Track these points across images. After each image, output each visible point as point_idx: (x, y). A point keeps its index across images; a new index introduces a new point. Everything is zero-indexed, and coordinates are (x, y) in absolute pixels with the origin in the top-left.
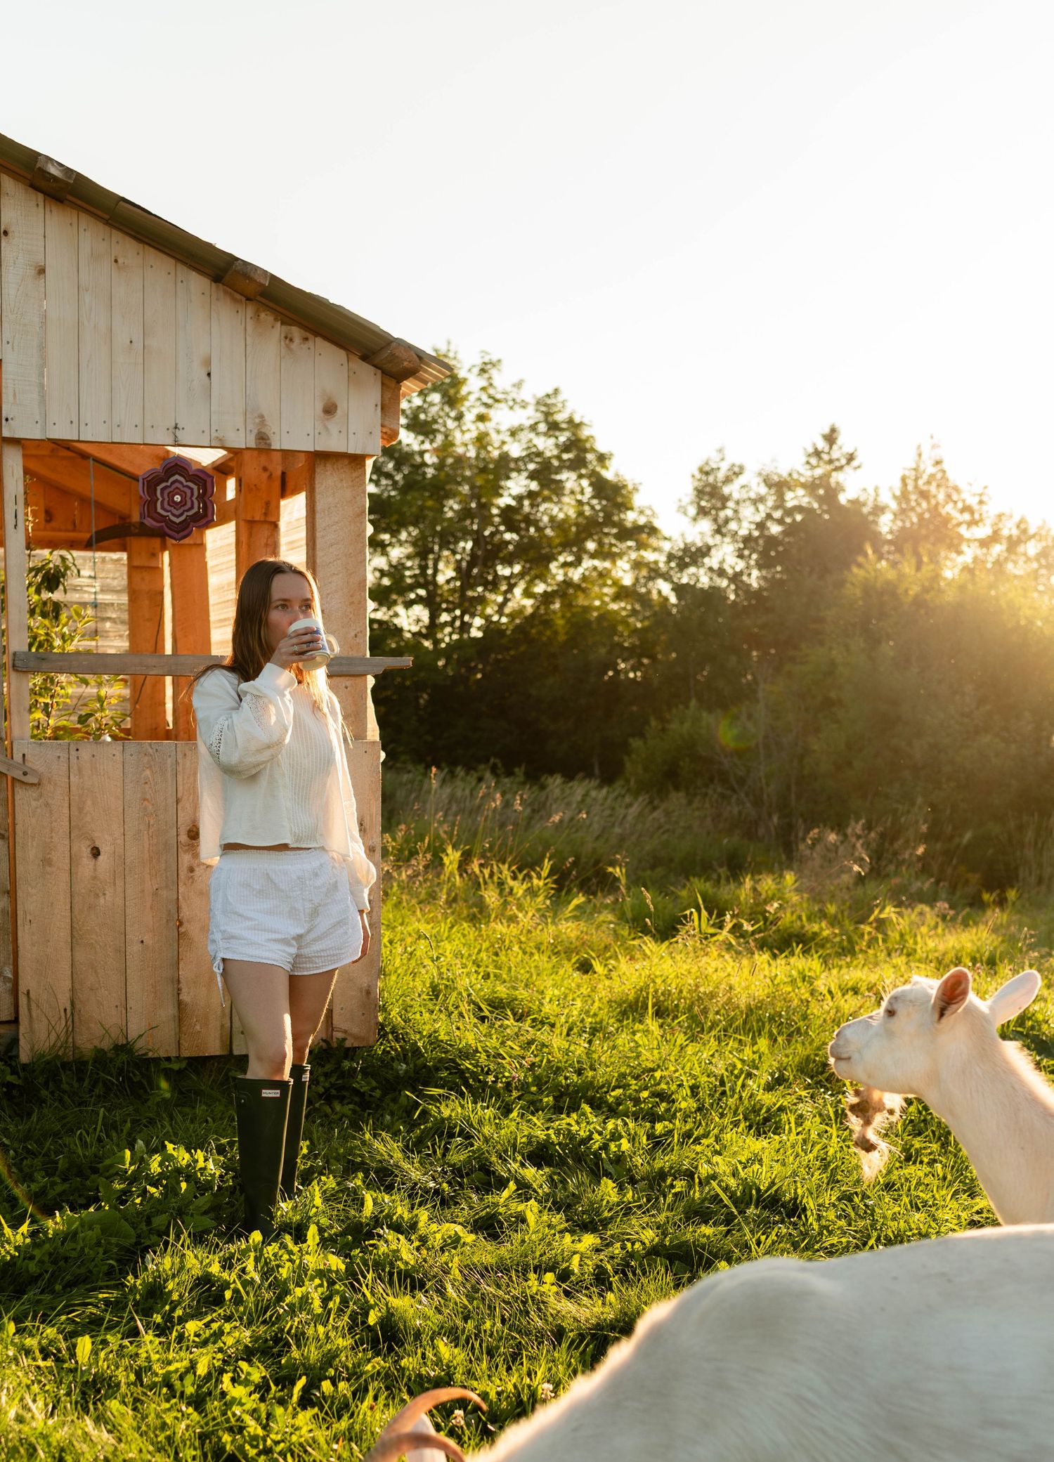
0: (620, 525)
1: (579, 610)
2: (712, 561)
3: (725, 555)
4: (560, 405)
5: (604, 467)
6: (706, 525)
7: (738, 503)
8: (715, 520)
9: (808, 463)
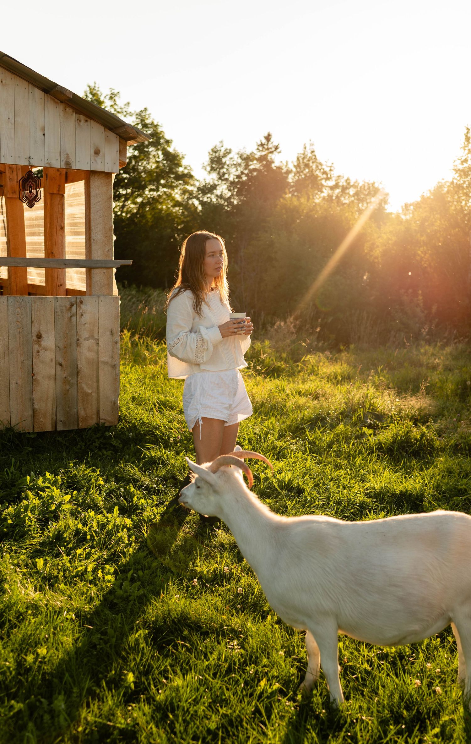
0: (176, 173)
1: (157, 211)
2: (218, 192)
3: (223, 189)
4: (147, 116)
5: (168, 146)
6: (214, 175)
7: (228, 166)
8: (219, 173)
9: (258, 149)
